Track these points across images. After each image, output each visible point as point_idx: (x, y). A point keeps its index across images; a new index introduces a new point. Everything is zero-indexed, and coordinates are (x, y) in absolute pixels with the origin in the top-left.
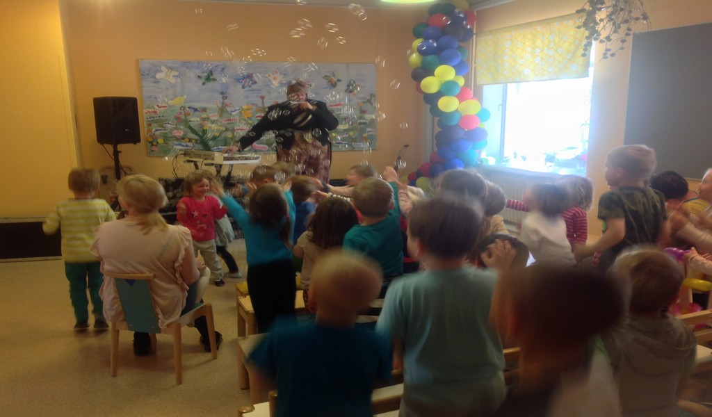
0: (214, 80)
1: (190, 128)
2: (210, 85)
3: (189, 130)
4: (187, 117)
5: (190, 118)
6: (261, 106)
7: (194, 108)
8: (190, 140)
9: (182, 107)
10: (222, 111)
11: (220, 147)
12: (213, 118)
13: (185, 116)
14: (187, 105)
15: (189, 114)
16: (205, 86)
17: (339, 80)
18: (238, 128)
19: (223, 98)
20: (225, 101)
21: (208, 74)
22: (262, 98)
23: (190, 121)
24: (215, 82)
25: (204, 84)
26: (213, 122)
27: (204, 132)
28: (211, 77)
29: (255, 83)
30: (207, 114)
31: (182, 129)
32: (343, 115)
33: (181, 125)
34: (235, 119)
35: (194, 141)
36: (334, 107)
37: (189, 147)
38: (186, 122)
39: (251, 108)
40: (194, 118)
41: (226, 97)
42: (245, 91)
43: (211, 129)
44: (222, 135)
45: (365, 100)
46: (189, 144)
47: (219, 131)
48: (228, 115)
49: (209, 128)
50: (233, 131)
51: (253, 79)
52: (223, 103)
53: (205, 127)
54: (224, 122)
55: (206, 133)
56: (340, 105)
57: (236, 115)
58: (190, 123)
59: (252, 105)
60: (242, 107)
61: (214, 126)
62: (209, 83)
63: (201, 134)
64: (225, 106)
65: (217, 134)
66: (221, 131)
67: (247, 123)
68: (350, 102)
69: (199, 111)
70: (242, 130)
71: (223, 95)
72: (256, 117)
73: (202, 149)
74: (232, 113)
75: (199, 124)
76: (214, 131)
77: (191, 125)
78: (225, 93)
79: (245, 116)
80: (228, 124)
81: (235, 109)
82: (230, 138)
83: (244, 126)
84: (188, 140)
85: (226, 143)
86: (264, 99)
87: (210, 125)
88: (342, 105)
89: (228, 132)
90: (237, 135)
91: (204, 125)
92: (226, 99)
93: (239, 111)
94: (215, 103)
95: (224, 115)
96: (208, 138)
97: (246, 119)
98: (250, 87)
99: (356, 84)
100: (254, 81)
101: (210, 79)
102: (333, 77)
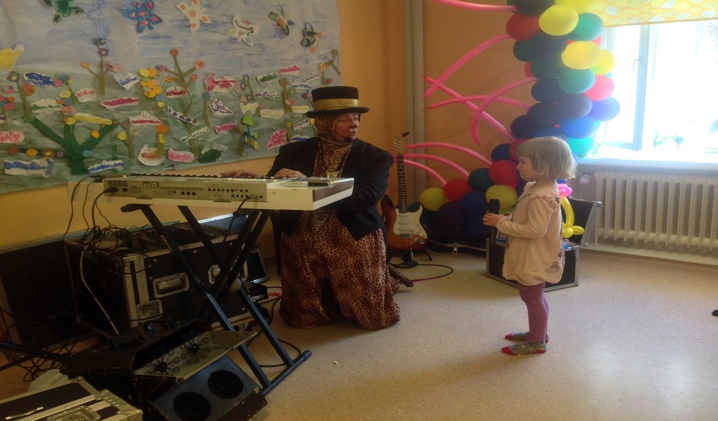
0: (78, 10)
1: (37, 124)
2: (70, 21)
3: (35, 130)
4: (28, 98)
5: (33, 100)
6: (172, 68)
7: (40, 77)
9: (13, 73)
10: (103, 79)
11: (105, 163)
12: (85, 99)
13: (23, 97)
14: (24, 69)
15: (31, 91)
16: (60, 26)
17: (291, 23)
18: (135, 119)
19: (100, 52)
20: (105, 59)
22: (174, 53)
23: (36, 108)
24: (80, 16)
25: (57, 19)
26: (87, 107)
27: (68, 129)
28: (72, 5)
29: (159, 20)
30: (70, 90)
31: (19, 128)
32: (300, 88)
33: (15, 117)
34: (129, 101)
35: (48, 154)
36: (287, 73)
37: (39, 168)
38: (25, 109)
39: (157, 75)
40: (42, 101)
41: (107, 51)
42: (142, 37)
43: (83, 124)
44: (106, 136)
45: (327, 61)
46: (38, 162)
47: (99, 128)
48: (116, 92)
49: (78, 121)
50: (126, 125)
51: (154, 12)
52: (101, 65)
53: (69, 119)
54: (108, 107)
55: (73, 134)
56: (295, 69)
57: (130, 90)
58: (34, 112)
59: (158, 68)
60: (138, 73)
61: (88, 117)
62: (69, 17)
63: (62, 136)
64: (108, 69)
65: (96, 135)
66: (103, 127)
67: (153, 108)
68: (307, 63)
69: (52, 83)
70: (144, 124)
71: (100, 47)
72: (167, 95)
73: (69, 170)
74: (124, 86)
75: (55, 113)
76: (88, 128)
77: (39, 117)
78: (103, 41)
79: (151, 91)
80: (117, 110)
81: (127, 77)
82: (123, 141)
83: (147, 115)
84: (35, 152)
85: (116, 152)
86: (177, 57)
87: (79, 115)
88: (299, 69)
89: (119, 129)
90: (136, 134)
91: (69, 116)
92: (107, 54)
93: (135, 82)
94: (84, 64)
95: (107, 90)
96: (80, 144)
97: (154, 99)
98: (151, 28)
99: (315, 30)
100: (156, 16)
101: (70, 9)
102: (282, 17)
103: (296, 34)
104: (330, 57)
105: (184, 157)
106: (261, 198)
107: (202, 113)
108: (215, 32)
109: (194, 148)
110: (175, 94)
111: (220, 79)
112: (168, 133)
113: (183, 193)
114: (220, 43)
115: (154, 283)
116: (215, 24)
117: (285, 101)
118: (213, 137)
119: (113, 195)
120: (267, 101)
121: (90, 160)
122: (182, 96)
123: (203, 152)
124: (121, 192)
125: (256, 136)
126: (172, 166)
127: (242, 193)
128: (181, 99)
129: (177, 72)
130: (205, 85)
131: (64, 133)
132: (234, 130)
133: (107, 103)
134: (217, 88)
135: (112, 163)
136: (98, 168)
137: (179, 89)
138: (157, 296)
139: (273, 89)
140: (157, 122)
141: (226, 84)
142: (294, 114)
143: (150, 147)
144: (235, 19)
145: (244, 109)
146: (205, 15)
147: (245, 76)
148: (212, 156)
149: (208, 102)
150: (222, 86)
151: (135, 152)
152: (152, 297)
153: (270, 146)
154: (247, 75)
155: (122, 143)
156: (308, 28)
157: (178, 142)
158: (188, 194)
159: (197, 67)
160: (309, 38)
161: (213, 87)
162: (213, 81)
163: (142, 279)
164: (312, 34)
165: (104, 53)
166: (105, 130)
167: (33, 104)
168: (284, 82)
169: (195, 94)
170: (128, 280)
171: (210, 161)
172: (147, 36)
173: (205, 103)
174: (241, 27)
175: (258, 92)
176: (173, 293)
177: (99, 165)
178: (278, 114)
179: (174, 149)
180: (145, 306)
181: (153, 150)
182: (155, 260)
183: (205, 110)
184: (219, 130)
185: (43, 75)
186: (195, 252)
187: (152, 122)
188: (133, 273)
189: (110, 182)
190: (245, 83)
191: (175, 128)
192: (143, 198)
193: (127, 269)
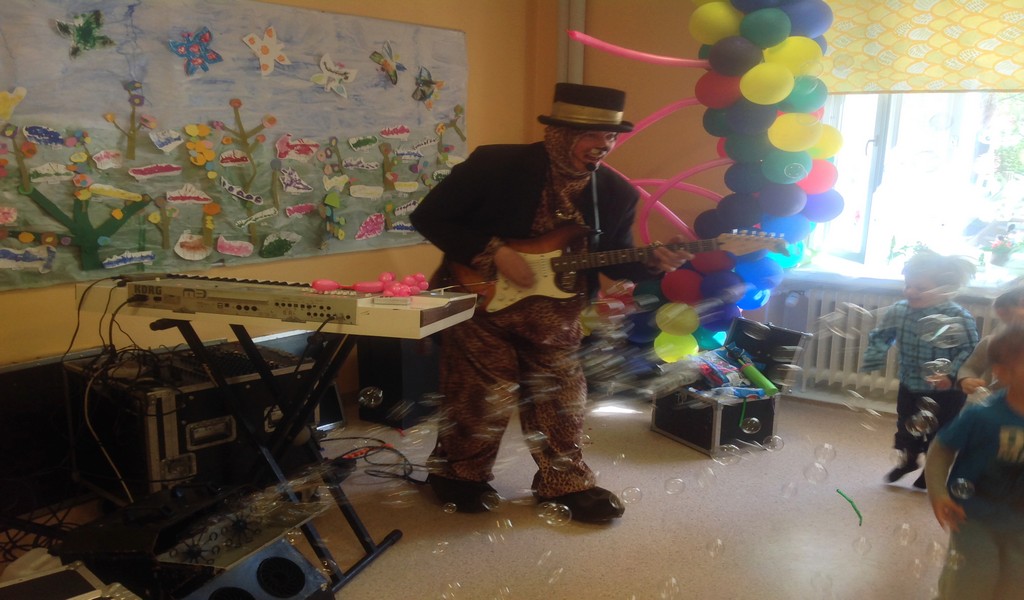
0: (106, 41)
1: (38, 199)
2: (93, 56)
3: (33, 207)
4: (27, 162)
5: (34, 164)
6: (231, 125)
7: (46, 132)
8: (38, 239)
9: (8, 126)
10: (134, 137)
11: (128, 255)
12: (107, 165)
13: (19, 160)
14: (23, 121)
15: (32, 152)
16: (80, 62)
17: (400, 67)
18: (175, 194)
19: (131, 100)
20: (139, 110)
21: (88, 24)
22: (236, 104)
23: (37, 175)
25: (75, 52)
26: (107, 176)
27: (80, 207)
28: (97, 33)
29: (218, 58)
30: (87, 152)
31: (10, 203)
32: (408, 157)
33: (7, 187)
34: (169, 168)
35: (49, 240)
36: (391, 136)
37: (35, 259)
38: (21, 177)
39: (210, 135)
40: (47, 166)
41: (142, 99)
42: (191, 82)
43: (100, 200)
44: (132, 217)
45: (447, 121)
46: (34, 251)
47: (122, 204)
48: (151, 156)
49: (95, 195)
50: (161, 202)
51: (212, 46)
52: (133, 117)
53: (81, 192)
54: (139, 177)
55: (86, 213)
56: (403, 130)
57: (171, 154)
58: (34, 181)
59: (212, 124)
60: (184, 131)
61: (108, 190)
62: (92, 51)
63: (70, 215)
64: (141, 124)
65: (118, 215)
66: (128, 204)
67: (201, 180)
68: (420, 123)
69: (62, 142)
70: (186, 201)
71: (133, 93)
72: (222, 162)
73: (76, 263)
74: (164, 149)
75: (62, 183)
76: (108, 205)
77: (40, 189)
78: (137, 85)
79: (199, 157)
80: (150, 181)
81: (167, 135)
82: (156, 224)
83: (191, 189)
84: (31, 237)
85: (144, 240)
86: (240, 109)
87: (97, 187)
88: (408, 132)
89: (150, 208)
90: (174, 215)
91: (81, 188)
92: (141, 104)
93: (179, 143)
94: (109, 117)
95: (139, 153)
96: (95, 227)
97: (203, 167)
98: (205, 69)
99: (433, 79)
100: (214, 52)
101: (95, 39)
102: (388, 59)
103: (407, 83)
104: (452, 117)
105: (239, 249)
106: (348, 318)
107: (269, 188)
108: (294, 77)
109: (255, 236)
110: (233, 160)
111: (297, 142)
112: (219, 215)
113: (239, 308)
114: (301, 92)
115: (188, 431)
116: (295, 66)
117: (386, 175)
118: (282, 222)
119: (139, 306)
120: (360, 175)
121: (107, 250)
122: (243, 164)
123: (266, 243)
124: (151, 300)
125: (342, 222)
126: (222, 261)
127: (321, 311)
128: (240, 169)
129: (238, 131)
130: (275, 150)
131: (74, 212)
132: (312, 213)
133: (136, 172)
134: (292, 155)
135: (137, 255)
136: (118, 262)
137: (239, 154)
138: (190, 447)
139: (370, 158)
140: (205, 199)
141: (305, 149)
142: (398, 192)
143: (192, 233)
144: (322, 61)
145: (328, 184)
146: (283, 54)
147: (331, 139)
148: (280, 249)
149: (278, 173)
150: (300, 152)
151: (171, 240)
152: (183, 449)
153: (360, 237)
154: (335, 138)
155: (154, 227)
156: (425, 75)
157: (234, 228)
158: (247, 308)
159: (266, 124)
160: (425, 88)
161: (286, 153)
162: (288, 145)
163: (171, 424)
164: (429, 83)
165: (137, 101)
166: (132, 208)
167: (33, 169)
168: (386, 149)
169: (261, 161)
170: (152, 425)
171: (275, 255)
172: (198, 80)
173: (274, 174)
174: (330, 70)
175: (348, 161)
176: (213, 444)
177: (120, 257)
178: (375, 192)
179: (227, 238)
180: (173, 461)
181: (196, 238)
182: (191, 397)
183: (273, 183)
184: (291, 212)
185: (51, 130)
186: (248, 387)
187: (198, 198)
188: (160, 416)
189: (137, 287)
190: (331, 148)
191: (230, 209)
192: (182, 311)
193: (152, 410)
